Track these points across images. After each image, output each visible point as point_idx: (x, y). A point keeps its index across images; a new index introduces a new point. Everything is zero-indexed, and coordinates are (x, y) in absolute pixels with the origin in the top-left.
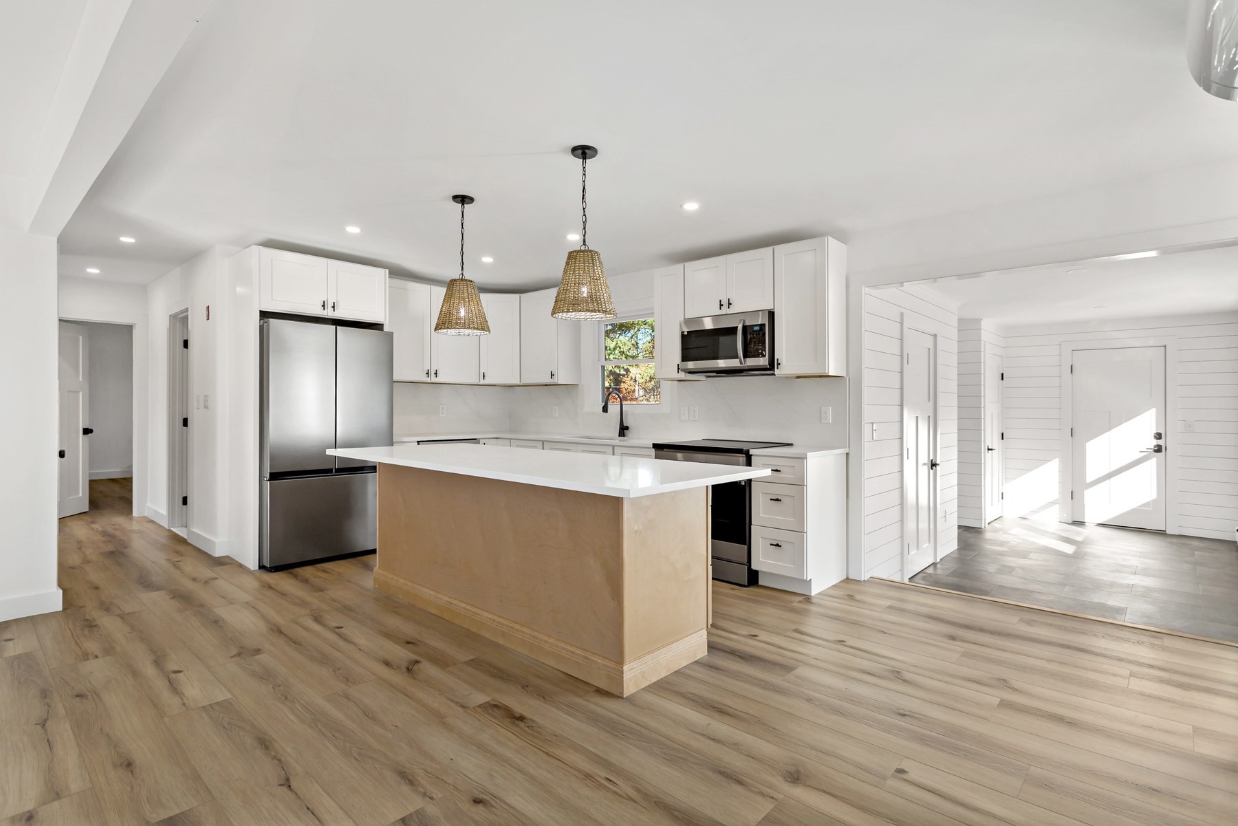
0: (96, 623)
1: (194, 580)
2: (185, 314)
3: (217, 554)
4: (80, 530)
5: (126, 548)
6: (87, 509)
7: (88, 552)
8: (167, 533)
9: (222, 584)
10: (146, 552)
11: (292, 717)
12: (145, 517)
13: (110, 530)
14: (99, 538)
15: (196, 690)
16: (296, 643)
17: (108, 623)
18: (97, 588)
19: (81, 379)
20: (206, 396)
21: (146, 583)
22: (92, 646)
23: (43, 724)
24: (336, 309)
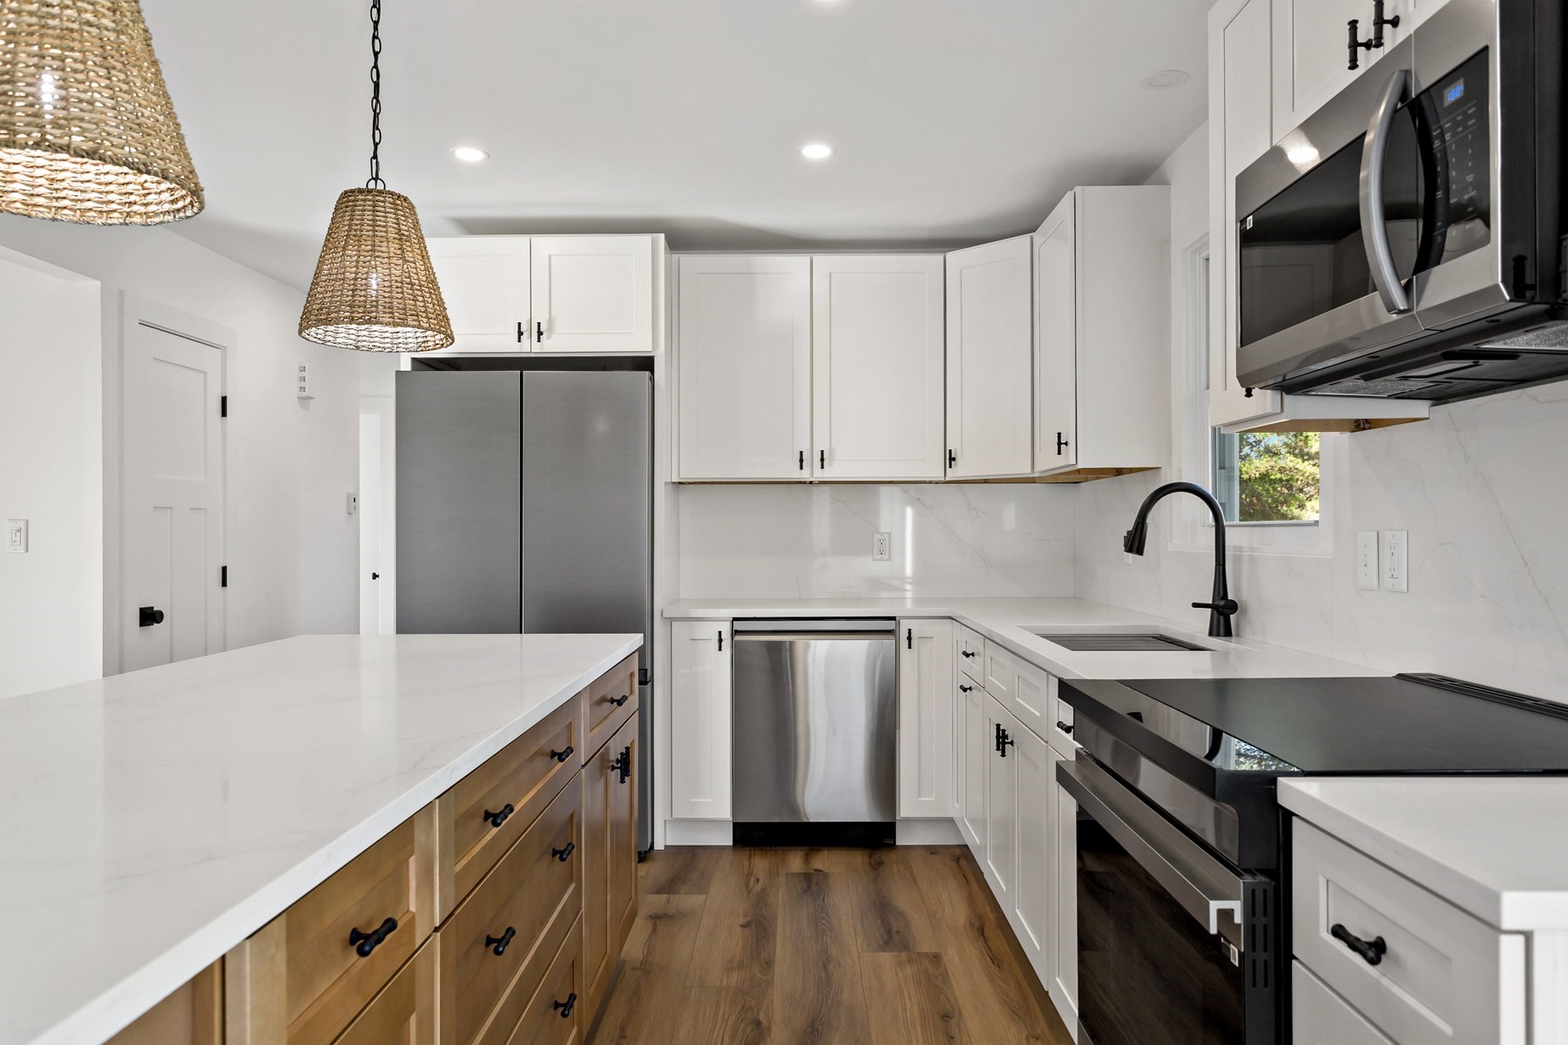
24: (549, 337)
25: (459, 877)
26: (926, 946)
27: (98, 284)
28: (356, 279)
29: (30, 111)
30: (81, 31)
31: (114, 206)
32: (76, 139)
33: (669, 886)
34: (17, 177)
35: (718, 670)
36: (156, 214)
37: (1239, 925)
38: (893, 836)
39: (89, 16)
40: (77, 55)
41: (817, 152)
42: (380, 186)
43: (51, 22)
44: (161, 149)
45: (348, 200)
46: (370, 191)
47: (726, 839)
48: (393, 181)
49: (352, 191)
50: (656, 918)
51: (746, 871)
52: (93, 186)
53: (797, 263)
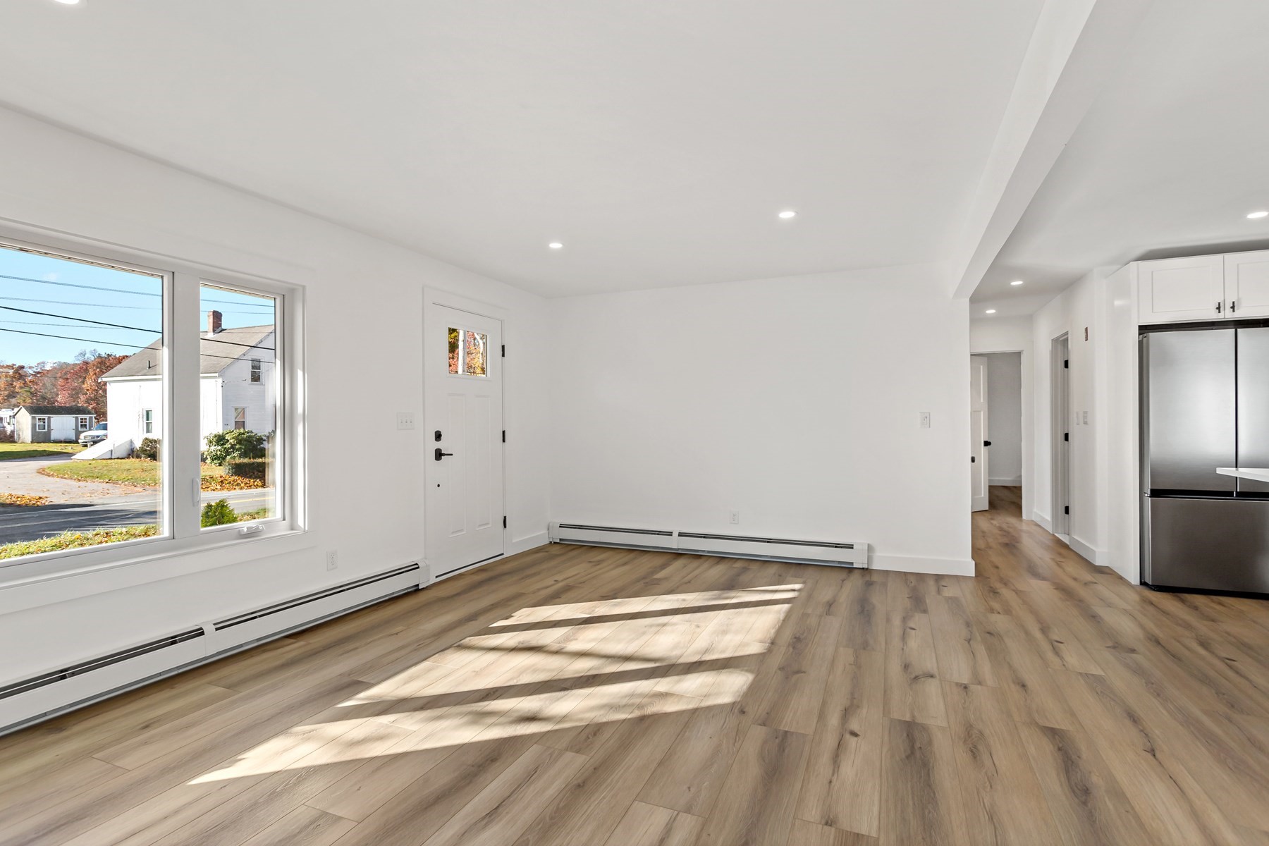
0: (999, 591)
1: (1075, 579)
2: (1066, 337)
3: (1098, 563)
4: (984, 523)
5: (1018, 542)
6: (987, 509)
7: (990, 540)
8: (1051, 537)
9: (1100, 588)
10: (1034, 548)
11: (1164, 712)
12: (1032, 521)
13: (1004, 526)
14: (996, 531)
15: (1073, 658)
16: (1175, 657)
17: (1005, 592)
18: (997, 567)
19: (982, 401)
20: (1085, 413)
21: (1033, 571)
22: (996, 606)
23: (969, 641)
24: (1238, 309)
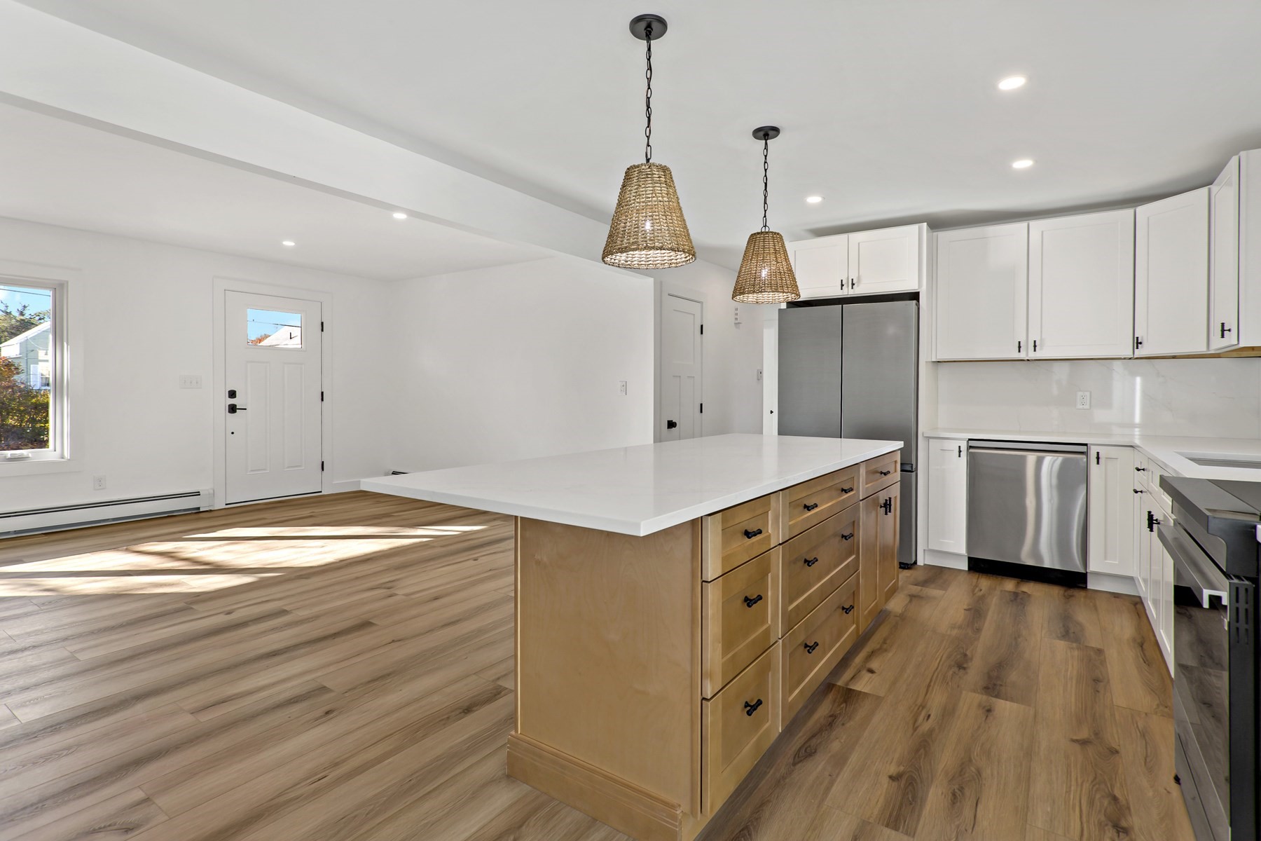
24: (858, 286)
25: (791, 528)
26: (1094, 644)
27: (653, 279)
28: (756, 273)
29: (643, 236)
30: (658, 205)
31: (666, 261)
32: (657, 244)
33: (925, 583)
34: (636, 256)
35: (958, 470)
36: (679, 263)
37: (1226, 607)
38: (1085, 582)
39: (660, 199)
40: (657, 213)
41: (1023, 164)
42: (767, 230)
43: (649, 204)
44: (682, 241)
45: (753, 238)
46: (762, 233)
47: (964, 566)
48: (773, 227)
49: (755, 234)
50: (912, 597)
51: (974, 584)
52: (659, 255)
53: (1019, 227)
